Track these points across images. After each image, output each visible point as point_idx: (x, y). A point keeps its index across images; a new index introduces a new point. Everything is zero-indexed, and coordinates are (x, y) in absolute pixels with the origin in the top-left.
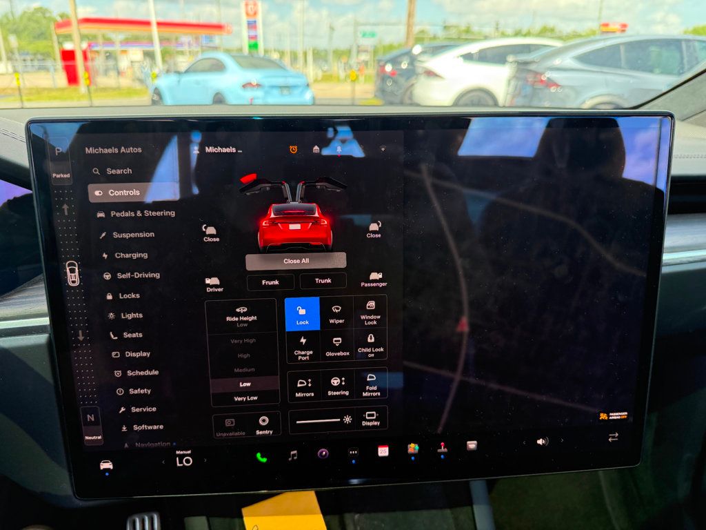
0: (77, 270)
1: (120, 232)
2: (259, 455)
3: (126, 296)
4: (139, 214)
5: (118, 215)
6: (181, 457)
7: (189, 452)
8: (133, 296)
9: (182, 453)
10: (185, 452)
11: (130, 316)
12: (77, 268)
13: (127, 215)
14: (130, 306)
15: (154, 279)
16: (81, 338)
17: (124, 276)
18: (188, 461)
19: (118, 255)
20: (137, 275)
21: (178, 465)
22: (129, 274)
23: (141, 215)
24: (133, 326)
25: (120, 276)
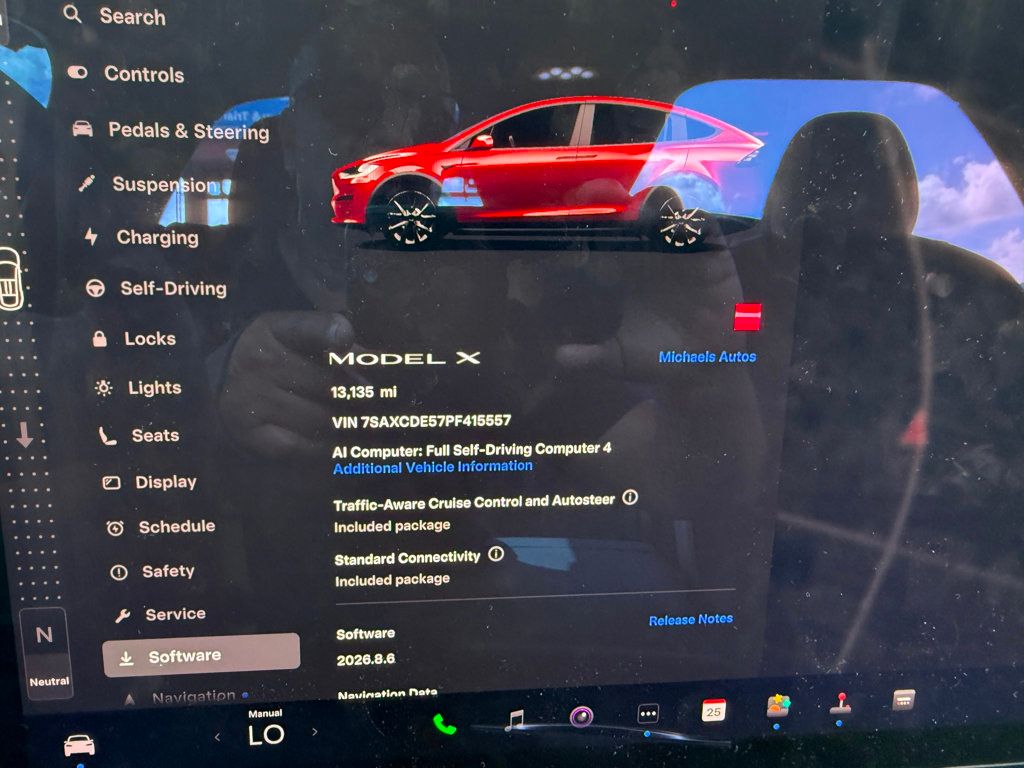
0: (18, 271)
1: (129, 177)
2: (438, 720)
3: (142, 340)
4: (181, 132)
5: (127, 131)
6: (260, 725)
7: (278, 713)
8: (160, 340)
9: (260, 715)
10: (267, 714)
11: (150, 390)
12: (18, 266)
13: (151, 132)
14: (151, 364)
15: (212, 298)
16: (25, 441)
17: (137, 290)
18: (274, 734)
19: (124, 237)
20: (173, 289)
21: (252, 743)
22: (151, 286)
23: (185, 135)
24: (158, 413)
25: (127, 288)
